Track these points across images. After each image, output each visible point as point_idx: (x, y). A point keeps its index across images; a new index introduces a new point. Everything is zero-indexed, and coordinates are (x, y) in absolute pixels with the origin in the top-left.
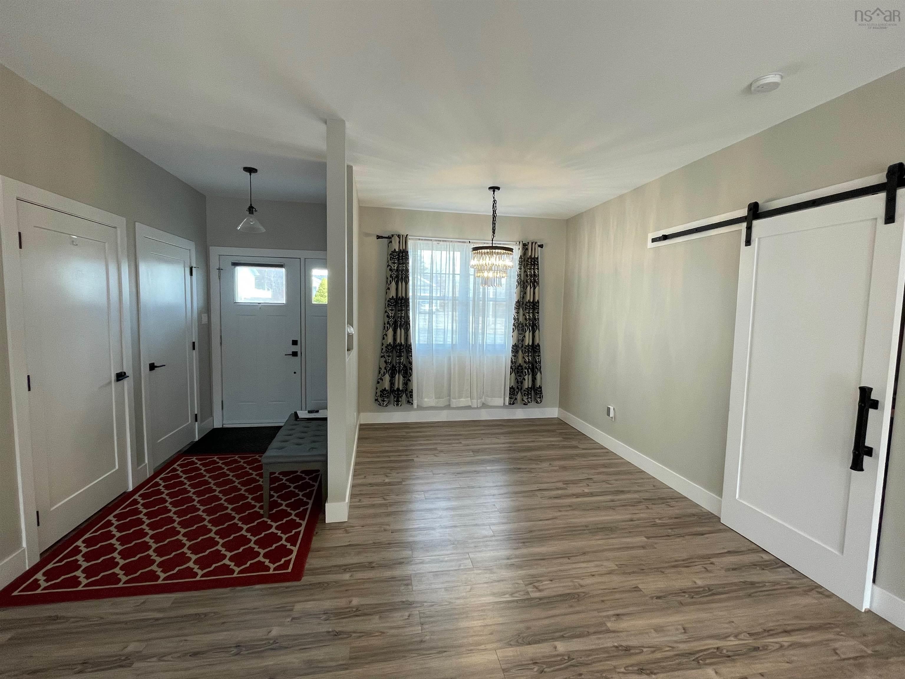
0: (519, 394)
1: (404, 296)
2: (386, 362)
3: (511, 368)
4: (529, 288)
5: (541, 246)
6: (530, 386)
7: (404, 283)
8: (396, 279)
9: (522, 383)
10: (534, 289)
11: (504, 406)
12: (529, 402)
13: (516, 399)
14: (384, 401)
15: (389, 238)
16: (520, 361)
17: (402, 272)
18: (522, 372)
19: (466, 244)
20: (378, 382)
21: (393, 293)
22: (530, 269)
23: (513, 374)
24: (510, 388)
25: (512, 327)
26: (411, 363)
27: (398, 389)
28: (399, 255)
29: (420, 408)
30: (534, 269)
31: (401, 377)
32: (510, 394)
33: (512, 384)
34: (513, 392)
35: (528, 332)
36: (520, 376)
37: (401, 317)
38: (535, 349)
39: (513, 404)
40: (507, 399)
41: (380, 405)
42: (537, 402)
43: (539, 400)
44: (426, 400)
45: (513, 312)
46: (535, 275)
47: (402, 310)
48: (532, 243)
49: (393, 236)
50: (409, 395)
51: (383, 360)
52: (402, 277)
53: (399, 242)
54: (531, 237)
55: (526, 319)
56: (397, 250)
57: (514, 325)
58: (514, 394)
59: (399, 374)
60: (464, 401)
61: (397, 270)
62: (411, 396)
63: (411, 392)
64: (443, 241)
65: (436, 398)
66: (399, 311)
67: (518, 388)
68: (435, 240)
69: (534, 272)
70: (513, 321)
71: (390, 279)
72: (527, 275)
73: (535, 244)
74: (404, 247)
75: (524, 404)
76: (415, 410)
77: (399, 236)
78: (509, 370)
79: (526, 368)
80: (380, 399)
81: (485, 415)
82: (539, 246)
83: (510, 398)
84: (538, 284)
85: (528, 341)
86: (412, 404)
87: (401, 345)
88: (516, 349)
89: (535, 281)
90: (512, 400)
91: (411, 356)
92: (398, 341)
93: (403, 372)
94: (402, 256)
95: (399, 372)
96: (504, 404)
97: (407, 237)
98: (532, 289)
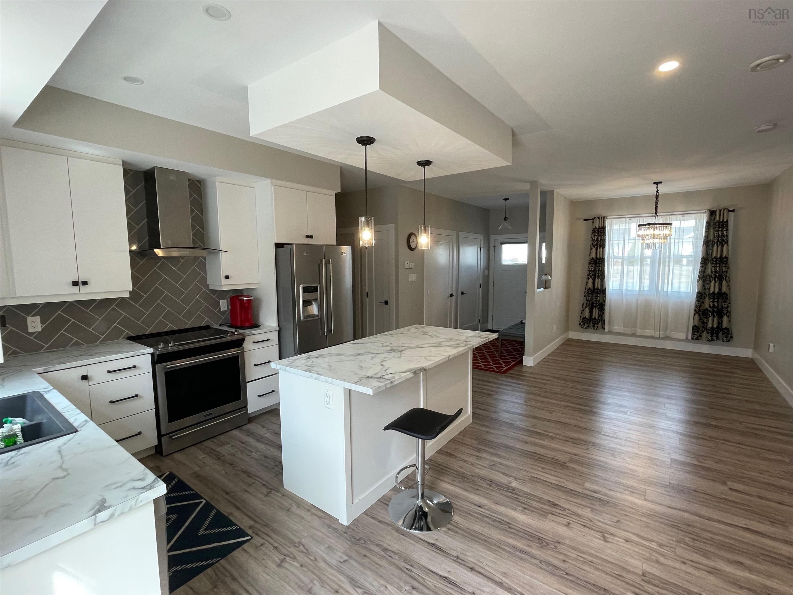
0: (705, 332)
1: (601, 257)
2: (587, 300)
3: (695, 310)
4: (715, 246)
5: (733, 211)
6: (715, 326)
7: (601, 248)
8: (596, 246)
9: (707, 323)
10: (723, 246)
11: (686, 340)
12: (713, 340)
13: (701, 336)
14: (584, 325)
15: (593, 219)
16: (707, 306)
17: (600, 241)
18: (707, 315)
20: (582, 313)
21: (593, 255)
22: (718, 231)
23: (697, 315)
24: (693, 327)
25: (697, 278)
26: (604, 302)
27: (595, 318)
28: (598, 230)
29: (610, 332)
30: (722, 231)
31: (597, 310)
32: (693, 331)
33: (696, 323)
34: (695, 329)
35: (713, 282)
36: (706, 318)
37: (599, 270)
38: (722, 296)
39: (697, 339)
40: (690, 335)
41: (582, 327)
42: (723, 341)
43: (725, 339)
44: (616, 327)
45: (699, 267)
46: (723, 236)
47: (599, 266)
48: (720, 210)
49: (595, 218)
50: (603, 323)
51: (585, 298)
52: (600, 245)
53: (599, 222)
54: (722, 204)
55: (712, 272)
56: (597, 227)
57: (699, 277)
58: (698, 332)
60: (648, 332)
61: (597, 240)
62: (604, 324)
63: (604, 321)
65: (624, 327)
66: (597, 267)
67: (702, 327)
68: (628, 217)
69: (723, 233)
70: (698, 274)
71: (592, 246)
72: (714, 236)
73: (724, 210)
74: (602, 225)
75: (708, 341)
76: (605, 333)
77: (599, 218)
78: (692, 312)
79: (710, 311)
80: (582, 323)
81: (669, 345)
82: (730, 211)
83: (693, 334)
84: (726, 242)
85: (714, 289)
86: (604, 329)
87: (598, 289)
88: (700, 296)
89: (723, 241)
90: (696, 337)
91: (605, 297)
92: (596, 286)
93: (598, 307)
94: (601, 231)
95: (596, 307)
96: (687, 338)
97: (604, 218)
98: (719, 248)
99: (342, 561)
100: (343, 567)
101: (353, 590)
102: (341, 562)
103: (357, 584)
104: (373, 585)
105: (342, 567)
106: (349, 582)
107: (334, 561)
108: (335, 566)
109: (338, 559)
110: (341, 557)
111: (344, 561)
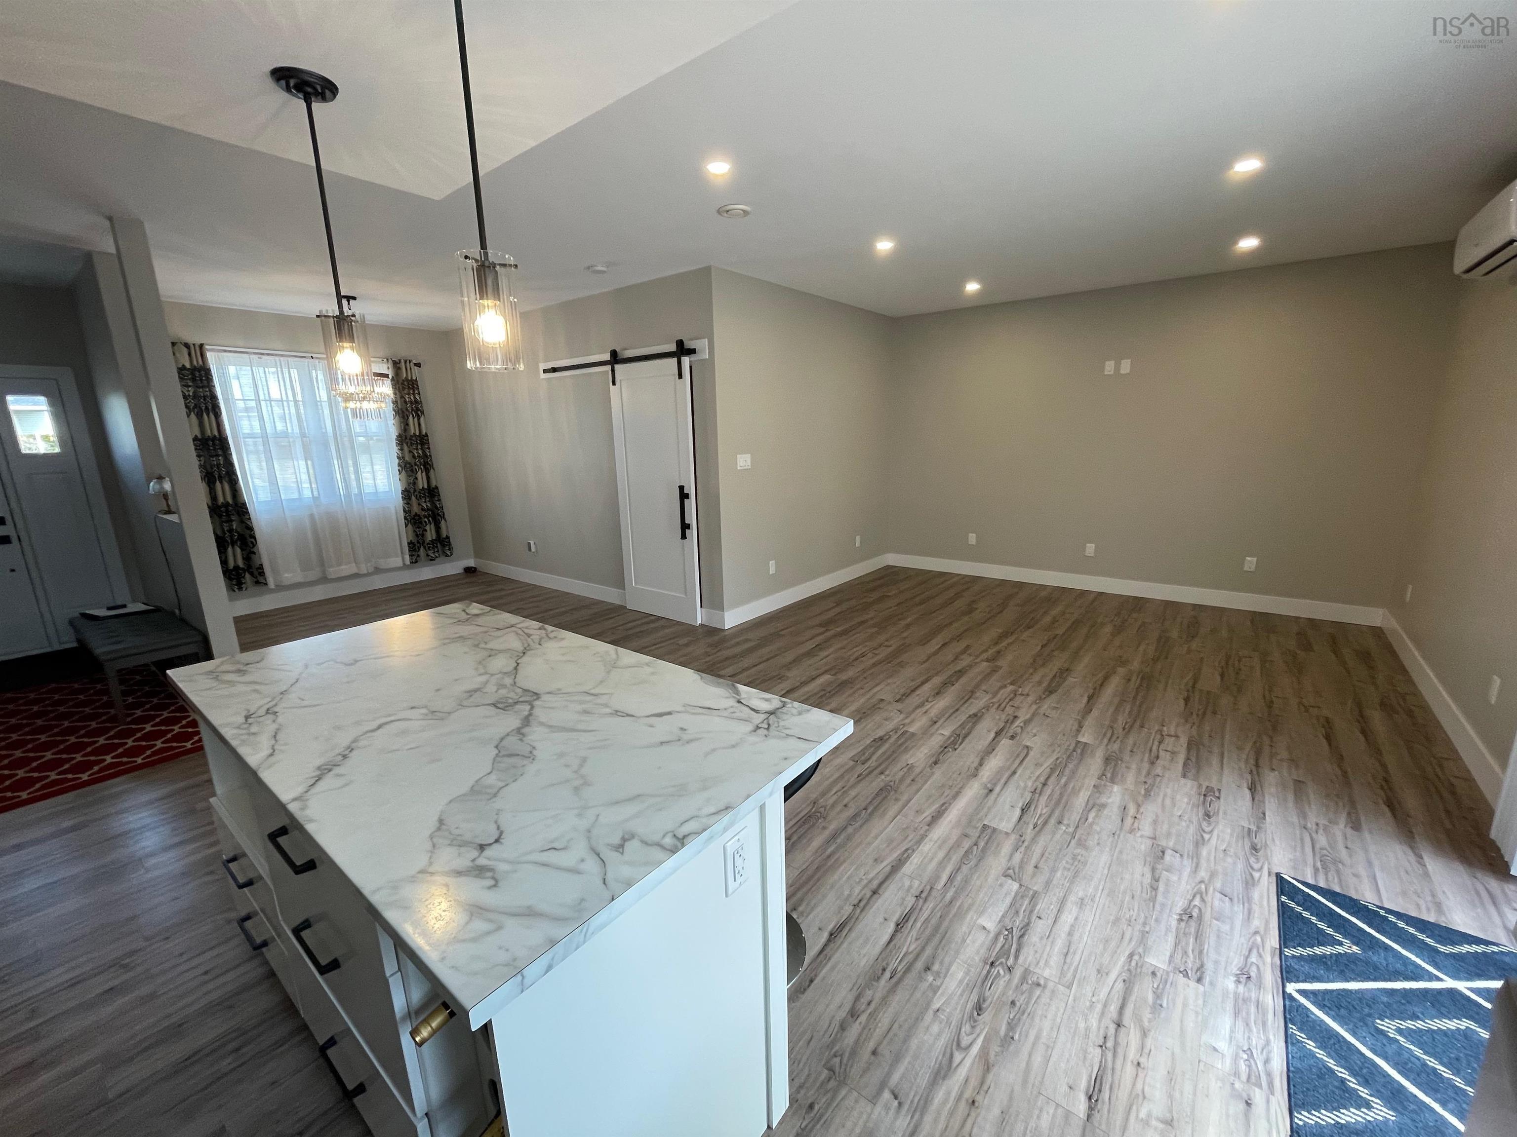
0: (422, 549)
1: (216, 433)
3: (405, 518)
4: (411, 418)
5: (418, 365)
6: (434, 538)
7: (212, 416)
8: (196, 410)
9: (423, 535)
10: (419, 419)
11: (405, 567)
12: (436, 557)
13: (418, 556)
16: (416, 509)
17: (204, 400)
18: (421, 523)
19: (306, 360)
21: (197, 431)
22: (409, 394)
23: (410, 526)
24: (409, 544)
25: (397, 468)
26: (250, 529)
27: (236, 568)
28: (193, 374)
29: (280, 588)
30: (414, 394)
31: (238, 550)
32: (409, 551)
33: (411, 538)
34: (413, 548)
35: (419, 473)
36: (419, 528)
37: (218, 465)
38: (432, 493)
39: (416, 562)
40: (407, 557)
42: (447, 556)
43: (448, 552)
44: (286, 575)
45: (395, 450)
46: (416, 402)
47: (217, 456)
48: (406, 362)
49: (177, 344)
50: (256, 573)
52: (207, 408)
53: (190, 354)
54: (403, 353)
55: (414, 457)
56: (188, 366)
57: (399, 465)
58: (415, 550)
59: (233, 547)
60: (347, 569)
61: (195, 396)
62: (262, 573)
63: (261, 567)
64: (268, 354)
65: (302, 571)
66: (212, 456)
67: (418, 542)
68: (254, 353)
69: (415, 398)
70: (397, 461)
71: (185, 410)
72: (406, 402)
73: (410, 362)
74: (201, 363)
75: (431, 560)
76: (272, 591)
77: (187, 345)
78: (402, 522)
79: (425, 517)
81: (379, 583)
82: (416, 365)
83: (411, 556)
84: (423, 413)
85: (422, 483)
86: (266, 584)
87: (226, 505)
88: (407, 495)
89: (418, 409)
90: (414, 558)
91: (250, 519)
92: (221, 500)
93: (239, 543)
94: (201, 375)
95: (233, 544)
96: (404, 564)
97: (201, 346)
98: (416, 419)
99: (896, 1103)
100: (911, 1097)
101: (959, 1070)
102: (900, 1104)
103: (944, 1062)
104: (939, 1034)
105: (912, 1102)
106: (944, 1078)
107: (898, 1122)
108: (912, 1117)
109: (892, 1113)
110: (887, 1108)
111: (896, 1098)
